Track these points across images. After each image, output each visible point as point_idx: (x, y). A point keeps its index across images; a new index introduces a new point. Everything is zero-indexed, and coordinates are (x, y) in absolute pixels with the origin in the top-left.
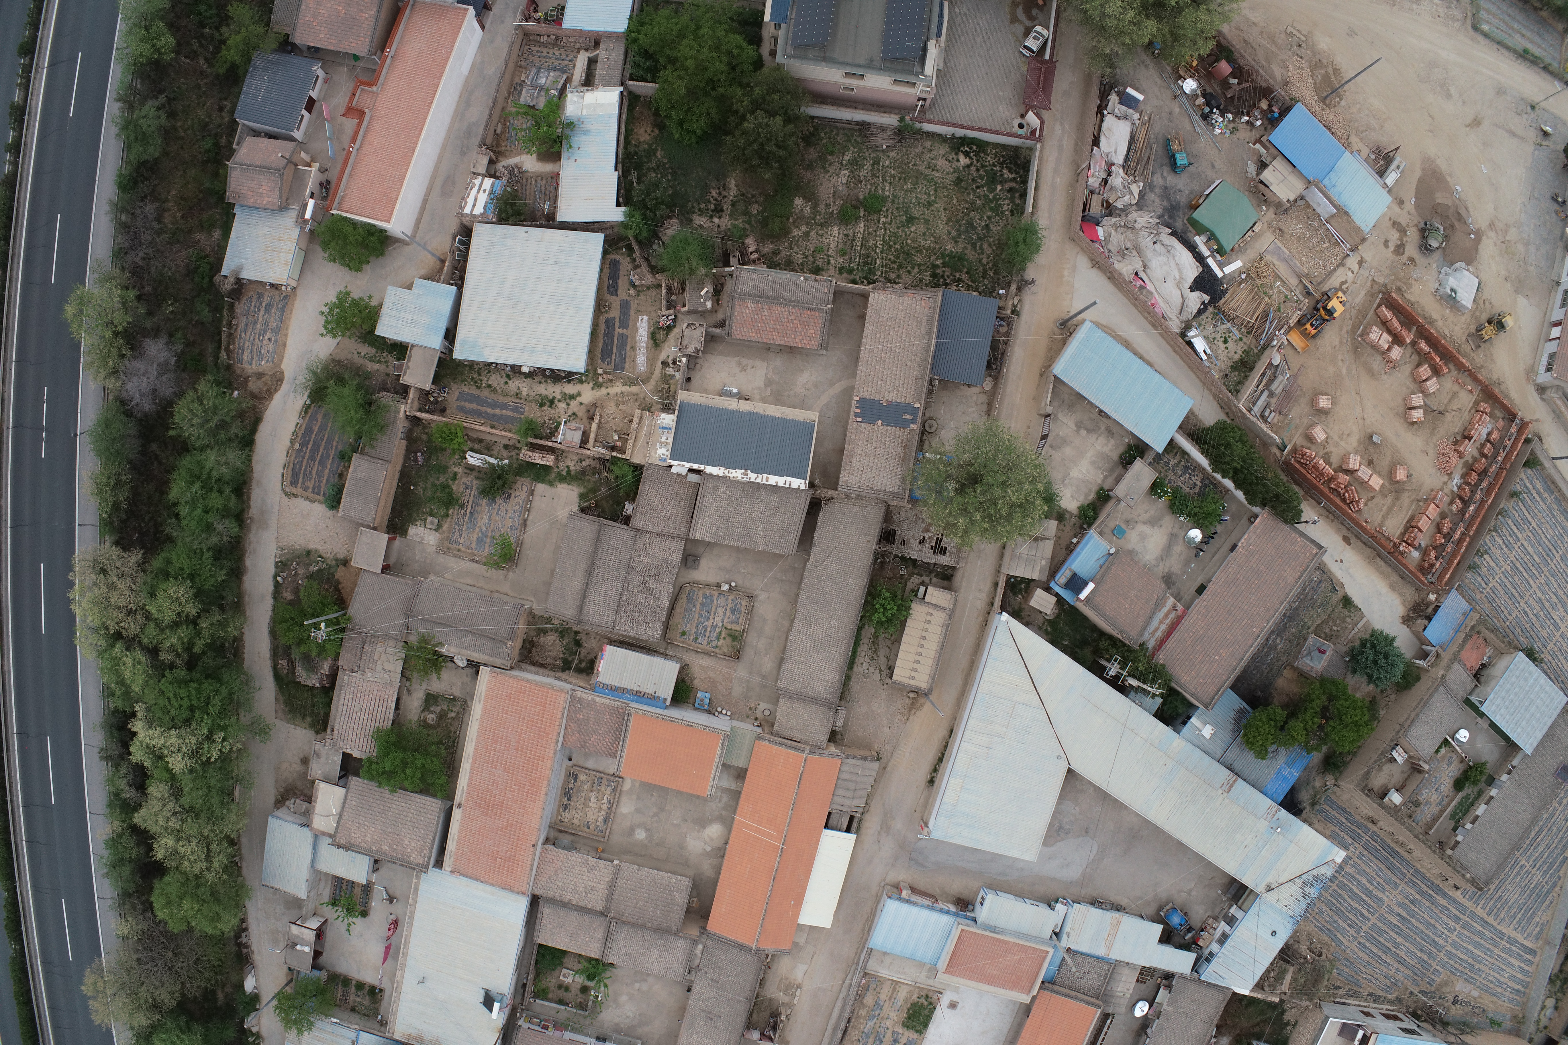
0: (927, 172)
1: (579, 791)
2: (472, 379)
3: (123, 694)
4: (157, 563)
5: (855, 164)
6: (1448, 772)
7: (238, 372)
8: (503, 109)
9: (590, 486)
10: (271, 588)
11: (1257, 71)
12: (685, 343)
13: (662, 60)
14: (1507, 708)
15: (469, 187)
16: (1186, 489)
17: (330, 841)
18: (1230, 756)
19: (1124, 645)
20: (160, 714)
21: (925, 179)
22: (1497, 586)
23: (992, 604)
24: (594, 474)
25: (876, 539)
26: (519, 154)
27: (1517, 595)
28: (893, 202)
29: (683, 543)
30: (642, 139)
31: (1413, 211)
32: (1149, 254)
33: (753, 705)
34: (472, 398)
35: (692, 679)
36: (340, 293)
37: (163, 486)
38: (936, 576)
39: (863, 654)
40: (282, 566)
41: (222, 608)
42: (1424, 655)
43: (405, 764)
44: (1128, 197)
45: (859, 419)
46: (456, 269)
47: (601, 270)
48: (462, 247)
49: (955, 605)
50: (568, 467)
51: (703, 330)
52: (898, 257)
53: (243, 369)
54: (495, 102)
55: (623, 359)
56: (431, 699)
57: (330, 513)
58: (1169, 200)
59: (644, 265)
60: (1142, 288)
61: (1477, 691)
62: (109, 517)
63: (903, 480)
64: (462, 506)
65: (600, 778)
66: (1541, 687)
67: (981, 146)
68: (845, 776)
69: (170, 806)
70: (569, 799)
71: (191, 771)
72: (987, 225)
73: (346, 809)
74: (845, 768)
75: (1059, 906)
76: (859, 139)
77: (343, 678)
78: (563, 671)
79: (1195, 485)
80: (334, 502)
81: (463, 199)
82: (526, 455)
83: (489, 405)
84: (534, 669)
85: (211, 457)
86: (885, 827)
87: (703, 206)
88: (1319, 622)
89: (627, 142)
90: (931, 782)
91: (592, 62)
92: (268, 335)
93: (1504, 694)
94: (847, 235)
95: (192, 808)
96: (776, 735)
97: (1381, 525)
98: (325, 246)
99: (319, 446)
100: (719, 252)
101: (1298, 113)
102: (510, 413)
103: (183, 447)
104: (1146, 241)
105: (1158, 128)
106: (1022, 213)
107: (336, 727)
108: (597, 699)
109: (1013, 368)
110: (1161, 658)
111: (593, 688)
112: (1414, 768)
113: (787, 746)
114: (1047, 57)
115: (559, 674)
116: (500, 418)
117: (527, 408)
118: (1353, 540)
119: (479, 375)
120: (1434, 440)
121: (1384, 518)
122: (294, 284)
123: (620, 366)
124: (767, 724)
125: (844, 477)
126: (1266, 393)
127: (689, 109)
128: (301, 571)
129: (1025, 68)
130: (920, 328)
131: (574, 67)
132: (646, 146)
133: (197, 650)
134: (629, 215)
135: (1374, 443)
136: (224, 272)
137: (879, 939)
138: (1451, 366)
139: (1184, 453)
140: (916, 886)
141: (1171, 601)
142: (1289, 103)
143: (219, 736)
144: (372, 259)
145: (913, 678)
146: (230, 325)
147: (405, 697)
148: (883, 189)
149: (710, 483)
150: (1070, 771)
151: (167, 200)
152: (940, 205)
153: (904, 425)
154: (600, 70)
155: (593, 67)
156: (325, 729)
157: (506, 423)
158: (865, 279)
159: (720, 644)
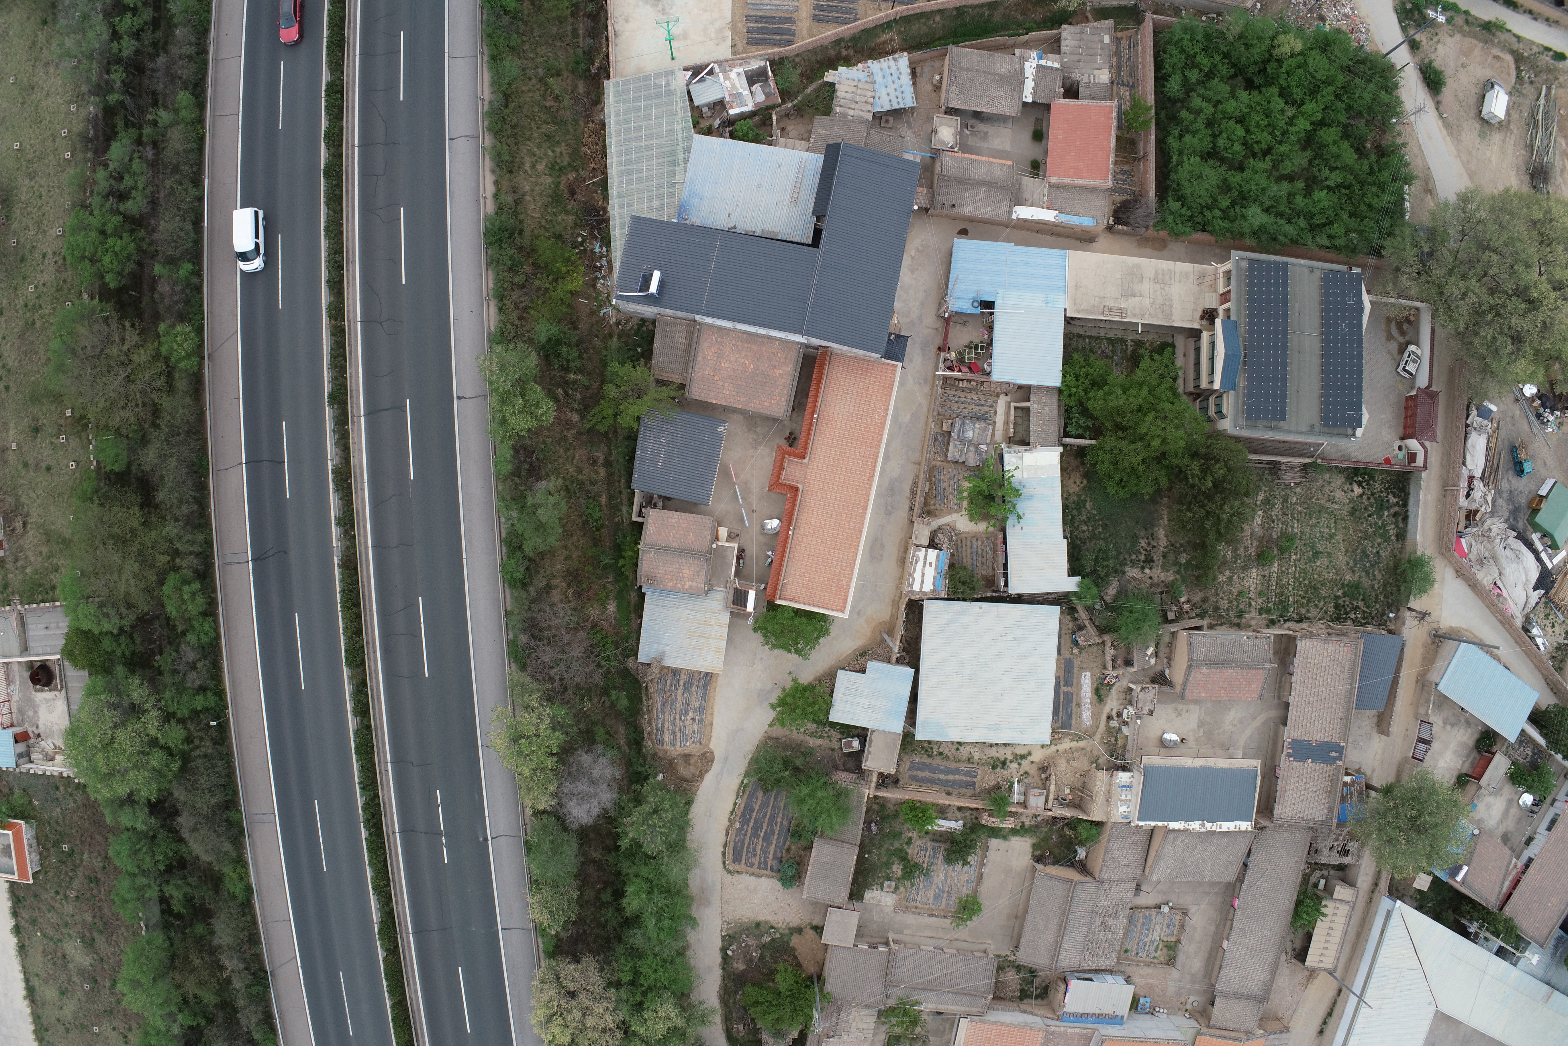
0: (1328, 505)
2: (923, 747)
5: (1268, 503)
7: (665, 757)
9: (1044, 837)
10: (719, 959)
12: (1140, 705)
15: (914, 562)
16: (1521, 760)
19: (1484, 908)
21: (1326, 512)
25: (1304, 859)
26: (950, 513)
28: (1301, 539)
32: (1503, 562)
33: (1183, 1000)
34: (923, 767)
40: (729, 940)
44: (1484, 506)
45: (1291, 759)
49: (1357, 897)
50: (1023, 823)
51: (1155, 691)
52: (1306, 592)
53: (666, 752)
55: (1070, 716)
57: (785, 890)
58: (1513, 503)
59: (1089, 625)
60: (1499, 595)
63: (1330, 810)
67: (1371, 475)
72: (1378, 552)
76: (1269, 478)
79: (1527, 754)
80: (793, 881)
81: (910, 576)
82: (988, 820)
83: (941, 772)
84: (1003, 1006)
87: (1134, 557)
90: (1321, 1032)
92: (691, 714)
94: (1264, 576)
96: (1216, 1028)
99: (762, 822)
102: (964, 778)
103: (639, 857)
104: (1500, 549)
105: (1504, 434)
106: (1406, 537)
108: (1067, 1029)
113: (1225, 1038)
115: (1023, 1007)
116: (953, 783)
117: (979, 772)
123: (1067, 724)
124: (1198, 1015)
125: (1278, 810)
128: (753, 943)
130: (1344, 673)
131: (995, 413)
132: (1075, 498)
134: (1081, 585)
136: (643, 658)
139: (1528, 737)
145: (1322, 961)
146: (648, 710)
148: (1292, 527)
150: (1438, 1013)
152: (1339, 537)
153: (1333, 761)
154: (1034, 426)
157: (960, 787)
158: (1281, 616)
159: (1157, 955)
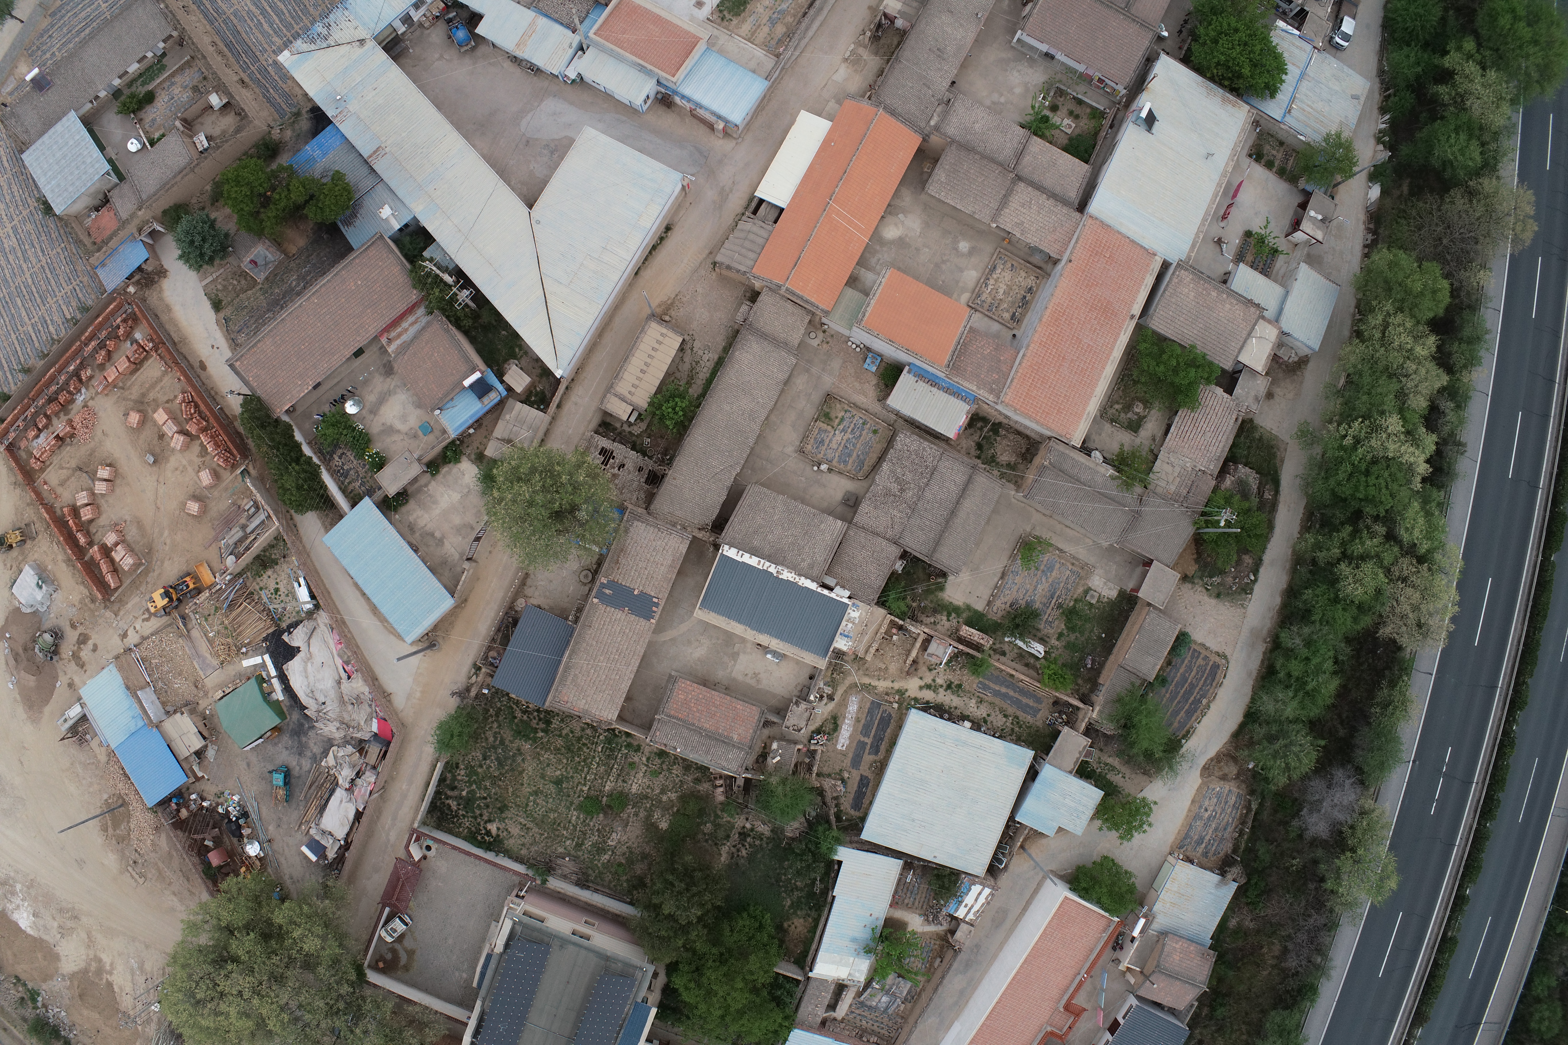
0: (531, 825)
1: (1013, 303)
2: (1020, 727)
3: (1430, 502)
4: (1367, 621)
5: (600, 849)
6: (156, 112)
7: (1244, 786)
8: (928, 981)
9: (931, 597)
10: (1262, 570)
11: (184, 848)
12: (807, 714)
13: (765, 993)
14: (84, 162)
15: (980, 914)
16: (350, 455)
17: (1266, 314)
18: (368, 182)
19: (448, 317)
20: (1400, 475)
21: (535, 819)
22: (64, 285)
23: (567, 388)
24: (925, 607)
25: (666, 479)
26: (924, 933)
27: (47, 271)
28: (572, 803)
29: (855, 520)
30: (802, 920)
31: (61, 674)
32: (332, 694)
33: (825, 346)
34: (1025, 708)
35: (877, 385)
36: (1129, 840)
37: (1342, 693)
38: (616, 429)
39: (705, 370)
40: (1247, 589)
41: (1314, 562)
42: (153, 234)
43: (1176, 371)
44: (341, 754)
45: (655, 600)
46: (1011, 837)
47: (871, 803)
48: (1001, 856)
49: (605, 396)
50: (948, 620)
51: (787, 723)
52: (580, 749)
53: (1238, 787)
54: (935, 990)
55: (870, 712)
56: (1134, 427)
57: (1188, 630)
58: (300, 742)
59: (828, 800)
61: (109, 186)
62: (1401, 676)
63: (627, 531)
64: (1060, 606)
65: (990, 311)
66: (45, 175)
67: (472, 838)
68: (752, 256)
69: (1410, 384)
70: (1025, 297)
71: (1383, 413)
72: (485, 759)
73: (1242, 340)
74: (751, 263)
75: (573, 75)
76: (590, 872)
77: (1214, 468)
78: (1000, 424)
79: (340, 458)
80: (1182, 639)
81: (988, 903)
82: (986, 641)
83: (1011, 698)
84: (1028, 433)
85: (1290, 711)
86: (724, 195)
87: (757, 842)
88: (250, 292)
89: (816, 921)
90: (668, 229)
91: (832, 1007)
92: (1206, 815)
93: (84, 177)
94: (624, 781)
95: (1390, 376)
96: (809, 312)
97: (165, 373)
98: (1132, 889)
99: (1183, 696)
100: (753, 794)
101: (153, 797)
102: (992, 685)
103: (1315, 726)
104: (332, 708)
105: (295, 815)
106: (447, 763)
107: (1233, 421)
108: (974, 388)
109: (492, 614)
110: (414, 295)
111: (976, 400)
112: (190, 125)
113: (802, 298)
114: (387, 910)
115: (1005, 421)
116: (1002, 683)
117: (975, 686)
118: (196, 365)
119: (1012, 729)
120: (92, 444)
121: (160, 380)
122: (1170, 859)
123: (874, 706)
124: (815, 324)
125: (683, 548)
126: (249, 530)
127: (750, 939)
128: (1229, 580)
129: (411, 904)
130: (575, 675)
131: (851, 1006)
132: (799, 913)
133: (1349, 529)
134: (832, 850)
135: (153, 455)
136: (1234, 886)
137: (757, 87)
138: (59, 512)
139: (343, 490)
140: (708, 130)
141: (391, 349)
142: (160, 810)
143: (1348, 441)
144: (1090, 865)
145: (662, 335)
146: (1241, 833)
147: (1159, 434)
148: (578, 818)
149: (815, 572)
150: (530, 206)
151: (1273, 967)
152: (526, 790)
153: (612, 584)
154: (827, 997)
155: (833, 1001)
156: (1243, 421)
157: (997, 677)
158: (616, 736)
159: (842, 414)
